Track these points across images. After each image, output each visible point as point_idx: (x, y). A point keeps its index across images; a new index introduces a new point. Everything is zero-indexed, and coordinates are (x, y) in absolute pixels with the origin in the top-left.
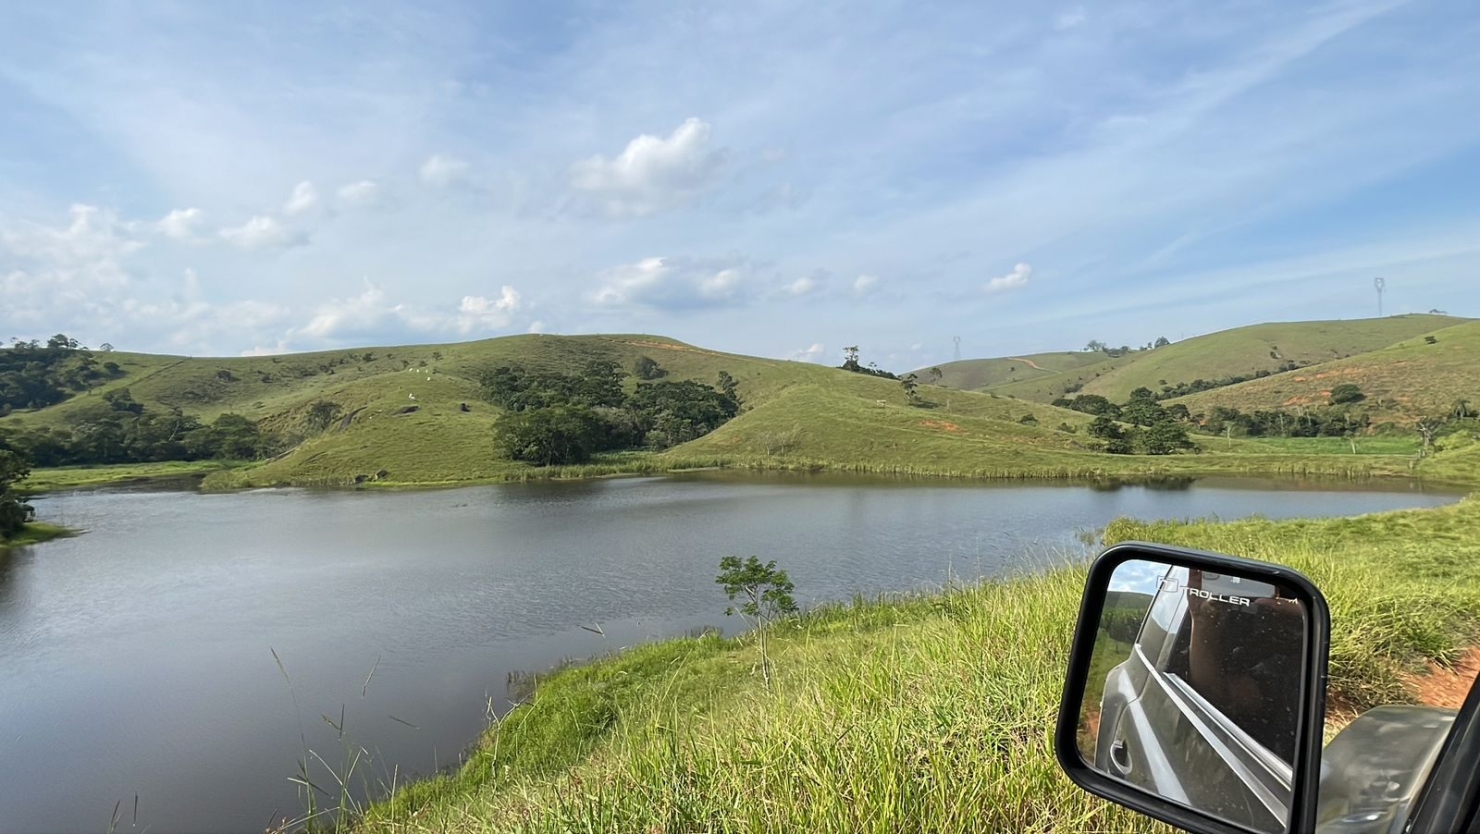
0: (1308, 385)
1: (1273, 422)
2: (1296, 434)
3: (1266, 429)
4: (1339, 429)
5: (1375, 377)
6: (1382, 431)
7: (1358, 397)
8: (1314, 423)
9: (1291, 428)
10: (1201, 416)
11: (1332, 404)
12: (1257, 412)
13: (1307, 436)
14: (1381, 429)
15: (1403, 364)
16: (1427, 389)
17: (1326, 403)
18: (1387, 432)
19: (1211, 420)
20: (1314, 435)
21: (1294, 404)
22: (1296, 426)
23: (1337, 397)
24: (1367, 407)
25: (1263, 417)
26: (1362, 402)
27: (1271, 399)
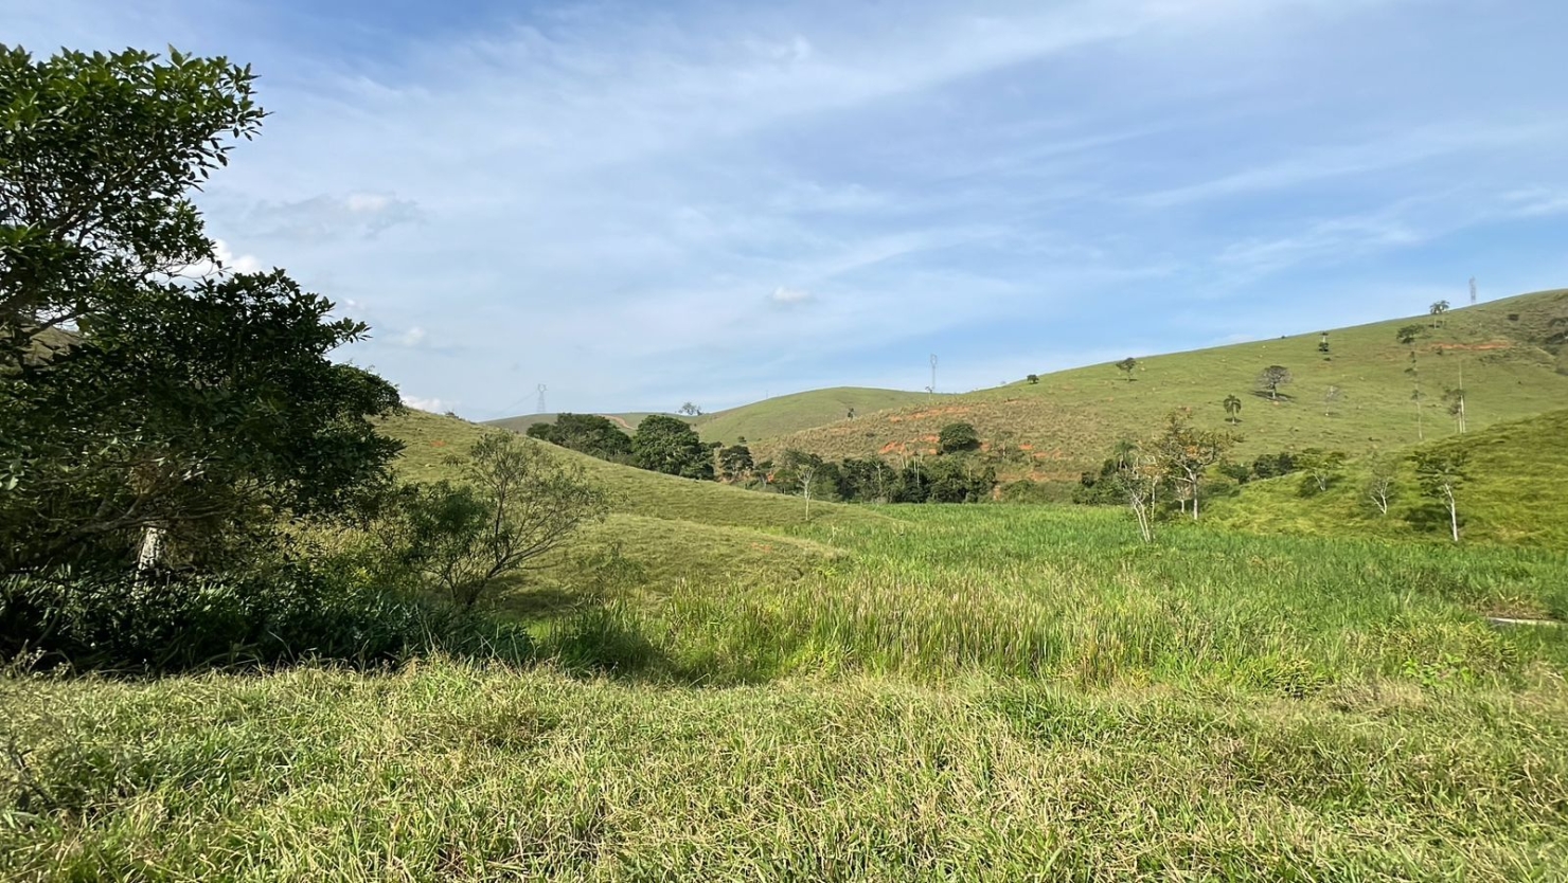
0: (907, 426)
1: (868, 478)
2: (899, 498)
3: (858, 489)
4: (957, 492)
5: (987, 418)
6: (1014, 495)
7: (972, 445)
8: (924, 480)
9: (893, 488)
10: (767, 465)
11: (940, 454)
12: (846, 461)
13: (915, 502)
14: (1011, 491)
15: (1014, 403)
16: (1054, 434)
17: (934, 451)
18: (1020, 497)
19: (783, 473)
20: (923, 500)
21: (891, 452)
22: (899, 485)
23: (948, 442)
24: (986, 459)
25: (854, 468)
26: (977, 451)
27: (863, 445)
